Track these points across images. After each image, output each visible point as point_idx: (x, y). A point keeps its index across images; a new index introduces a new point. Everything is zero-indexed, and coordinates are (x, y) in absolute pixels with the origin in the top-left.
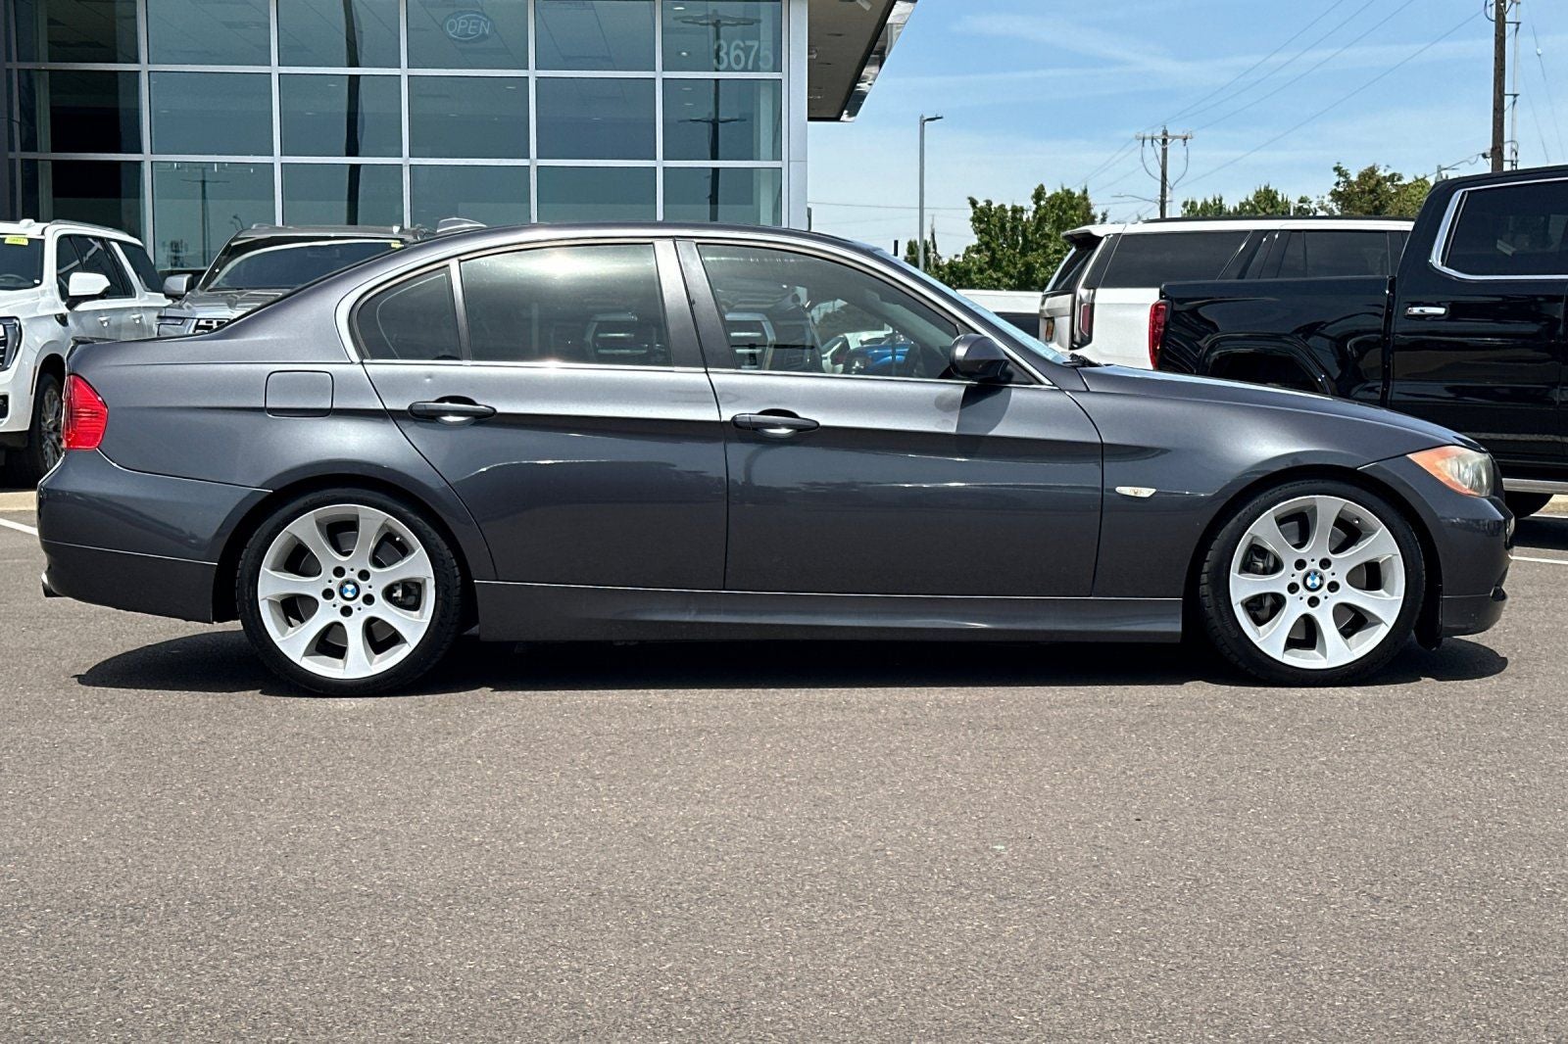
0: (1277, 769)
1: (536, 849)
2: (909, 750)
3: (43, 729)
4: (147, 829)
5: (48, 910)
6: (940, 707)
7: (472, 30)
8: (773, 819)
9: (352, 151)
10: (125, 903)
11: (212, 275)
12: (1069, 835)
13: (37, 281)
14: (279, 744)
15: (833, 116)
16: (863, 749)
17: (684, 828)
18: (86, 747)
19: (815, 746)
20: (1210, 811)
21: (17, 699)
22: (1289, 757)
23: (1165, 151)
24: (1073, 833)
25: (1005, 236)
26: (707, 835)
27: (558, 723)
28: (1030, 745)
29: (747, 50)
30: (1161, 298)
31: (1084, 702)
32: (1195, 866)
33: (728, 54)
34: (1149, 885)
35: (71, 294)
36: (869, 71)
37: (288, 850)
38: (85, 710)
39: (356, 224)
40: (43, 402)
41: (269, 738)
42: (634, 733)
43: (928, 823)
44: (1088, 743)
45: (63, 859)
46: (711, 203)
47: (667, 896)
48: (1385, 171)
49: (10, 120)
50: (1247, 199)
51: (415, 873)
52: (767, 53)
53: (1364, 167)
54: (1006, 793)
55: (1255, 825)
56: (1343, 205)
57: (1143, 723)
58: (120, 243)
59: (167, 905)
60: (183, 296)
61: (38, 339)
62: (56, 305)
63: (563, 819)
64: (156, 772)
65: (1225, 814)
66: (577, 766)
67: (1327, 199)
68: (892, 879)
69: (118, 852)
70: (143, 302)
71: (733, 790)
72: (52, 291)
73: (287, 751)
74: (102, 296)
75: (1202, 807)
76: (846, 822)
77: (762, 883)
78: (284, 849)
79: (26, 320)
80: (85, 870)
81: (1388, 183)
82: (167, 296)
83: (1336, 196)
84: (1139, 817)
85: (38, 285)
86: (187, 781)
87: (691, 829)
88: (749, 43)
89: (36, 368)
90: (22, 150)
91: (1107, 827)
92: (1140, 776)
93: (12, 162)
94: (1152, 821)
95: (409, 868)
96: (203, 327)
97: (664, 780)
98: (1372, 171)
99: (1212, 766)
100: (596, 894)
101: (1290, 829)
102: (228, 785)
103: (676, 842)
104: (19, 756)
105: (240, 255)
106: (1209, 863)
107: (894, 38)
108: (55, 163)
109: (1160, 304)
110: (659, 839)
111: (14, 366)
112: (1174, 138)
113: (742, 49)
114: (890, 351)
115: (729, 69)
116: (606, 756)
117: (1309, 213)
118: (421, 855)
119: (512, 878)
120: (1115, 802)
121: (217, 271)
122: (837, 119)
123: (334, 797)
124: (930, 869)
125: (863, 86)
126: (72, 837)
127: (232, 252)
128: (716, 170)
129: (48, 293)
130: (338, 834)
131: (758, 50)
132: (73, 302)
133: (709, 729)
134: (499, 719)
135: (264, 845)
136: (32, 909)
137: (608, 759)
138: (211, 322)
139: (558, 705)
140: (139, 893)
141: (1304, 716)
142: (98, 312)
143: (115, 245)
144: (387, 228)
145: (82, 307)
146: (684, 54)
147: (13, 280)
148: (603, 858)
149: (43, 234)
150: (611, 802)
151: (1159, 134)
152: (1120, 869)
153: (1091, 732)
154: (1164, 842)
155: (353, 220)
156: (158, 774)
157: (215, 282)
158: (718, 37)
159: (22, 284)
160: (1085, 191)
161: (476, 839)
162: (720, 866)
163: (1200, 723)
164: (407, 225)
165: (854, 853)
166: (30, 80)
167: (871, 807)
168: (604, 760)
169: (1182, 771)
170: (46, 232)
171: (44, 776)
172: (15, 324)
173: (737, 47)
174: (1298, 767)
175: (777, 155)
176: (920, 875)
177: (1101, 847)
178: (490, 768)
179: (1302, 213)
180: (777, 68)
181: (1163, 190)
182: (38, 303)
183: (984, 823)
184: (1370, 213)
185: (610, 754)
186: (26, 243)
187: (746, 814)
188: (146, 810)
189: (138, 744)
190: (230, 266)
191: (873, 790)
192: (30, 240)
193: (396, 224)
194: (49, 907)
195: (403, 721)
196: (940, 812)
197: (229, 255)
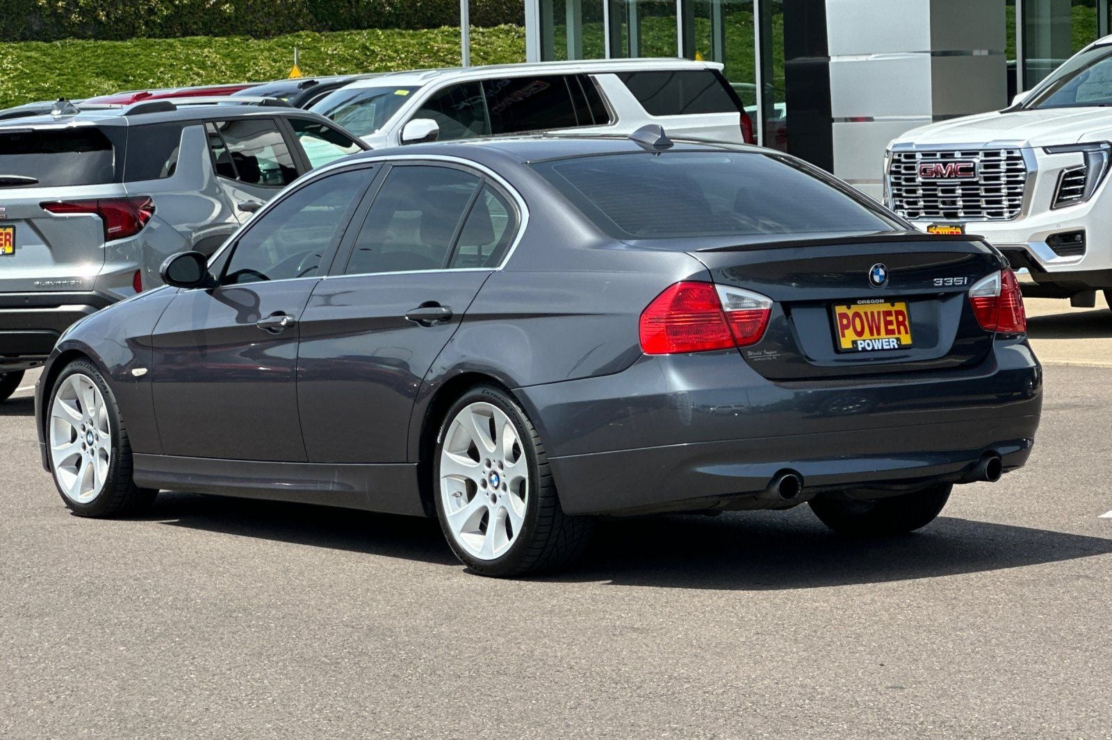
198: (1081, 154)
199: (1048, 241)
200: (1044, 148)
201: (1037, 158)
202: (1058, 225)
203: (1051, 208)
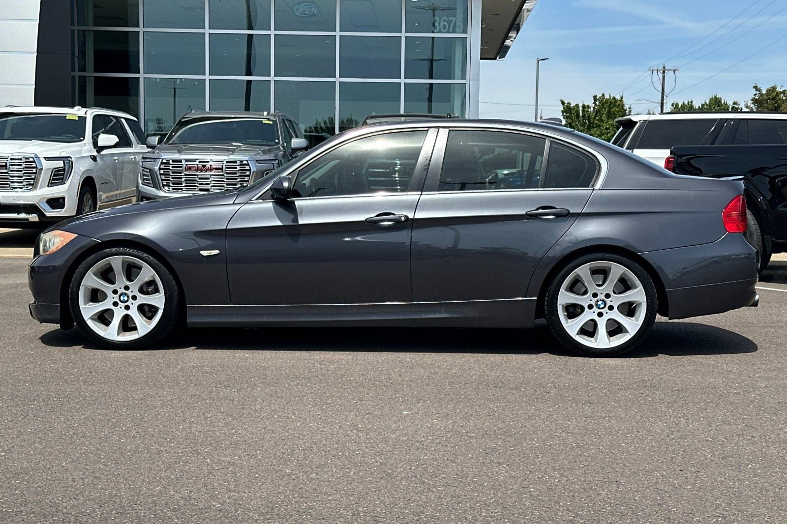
0: (760, 436)
1: (322, 479)
2: (539, 416)
3: (56, 389)
4: (100, 458)
5: (32, 515)
6: (556, 388)
7: (308, 11)
8: (462, 463)
9: (249, 73)
10: (78, 511)
11: (171, 137)
12: (640, 481)
13: (82, 139)
14: (183, 402)
15: (493, 57)
16: (513, 415)
17: (409, 467)
18: (77, 401)
19: (485, 412)
20: (725, 465)
21: (46, 369)
22: (766, 428)
23: (664, 77)
24: (642, 479)
25: (579, 120)
26: (423, 473)
27: (339, 392)
28: (610, 415)
29: (449, 22)
30: (671, 154)
31: (639, 386)
32: (722, 506)
33: (439, 24)
34: (695, 520)
35: (99, 145)
36: (512, 34)
37: (178, 475)
38: (81, 376)
39: (249, 110)
40: (83, 200)
41: (178, 398)
42: (382, 400)
43: (554, 468)
44: (644, 414)
45: (49, 477)
46: (428, 102)
47: (399, 517)
48: (781, 88)
49: (73, 55)
50: (705, 102)
51: (250, 495)
52: (460, 24)
53: (770, 86)
54: (599, 449)
55: (754, 476)
56: (758, 106)
57: (675, 401)
58: (125, 119)
59: (102, 513)
60: (156, 147)
61: (81, 168)
62: (91, 151)
63: (339, 458)
64: (112, 418)
65: (734, 468)
66: (349, 421)
67: (750, 103)
68: (535, 509)
69: (81, 473)
70: (137, 150)
71: (438, 441)
72: (89, 144)
73: (187, 407)
74: (115, 146)
75: (719, 462)
76: (505, 466)
77: (456, 510)
78: (176, 475)
79: (75, 158)
80: (59, 486)
81: (782, 95)
82: (148, 147)
83: (755, 101)
84: (682, 469)
85: (82, 140)
86: (128, 425)
87: (413, 468)
88: (450, 18)
89: (79, 183)
90: (79, 71)
91: (663, 475)
92: (678, 439)
93: (73, 77)
94: (690, 471)
95: (247, 491)
96: (164, 163)
97: (398, 433)
98: (774, 88)
99: (720, 433)
100: (356, 515)
101: (776, 480)
102: (151, 428)
103: (405, 477)
104: (39, 406)
105: (186, 126)
106: (730, 504)
107: (525, 19)
108: (96, 78)
109: (671, 158)
110: (394, 475)
111: (68, 182)
112: (669, 70)
113: (447, 21)
114: (520, 179)
115: (440, 32)
116: (365, 415)
117: (738, 110)
118: (254, 481)
119: (307, 500)
120: (665, 457)
121: (173, 134)
122: (495, 59)
123: (209, 439)
124: (557, 503)
125: (508, 42)
126: (57, 462)
127: (182, 124)
128: (431, 84)
129: (87, 144)
130: (208, 465)
131: (455, 23)
132: (100, 149)
133: (424, 399)
134: (307, 389)
135: (165, 471)
136: (23, 514)
137: (366, 417)
138: (169, 161)
139: (340, 380)
140: (87, 504)
141: (769, 400)
142: (113, 155)
143: (123, 120)
144: (260, 113)
145: (104, 152)
146: (417, 24)
147: (69, 138)
148: (361, 487)
149: (86, 114)
150: (367, 447)
151: (661, 68)
152: (675, 507)
153: (645, 407)
154: (700, 488)
155: (247, 109)
156: (113, 420)
157: (173, 140)
158: (434, 16)
159: (74, 140)
160: (622, 98)
161: (287, 471)
162: (431, 496)
163: (709, 402)
164: (272, 111)
165: (511, 489)
166: (84, 35)
167: (519, 456)
168: (364, 418)
169: (703, 436)
170: (87, 113)
171: (50, 420)
172: (70, 160)
173: (445, 20)
174: (772, 436)
175: (464, 77)
176: (552, 507)
177: (661, 490)
178: (299, 421)
179: (735, 110)
180: (465, 31)
181: (663, 97)
182: (83, 149)
183: (588, 469)
184: (772, 110)
185: (368, 414)
186: (77, 118)
187: (446, 458)
188: (102, 444)
189: (106, 399)
190: (180, 132)
191: (520, 444)
192: (79, 117)
193: (266, 111)
194: (33, 513)
195: (253, 389)
196: (561, 460)
197: (180, 126)
198: (62, 162)
199: (47, 202)
200: (45, 158)
201: (42, 162)
202: (53, 194)
203: (48, 186)
